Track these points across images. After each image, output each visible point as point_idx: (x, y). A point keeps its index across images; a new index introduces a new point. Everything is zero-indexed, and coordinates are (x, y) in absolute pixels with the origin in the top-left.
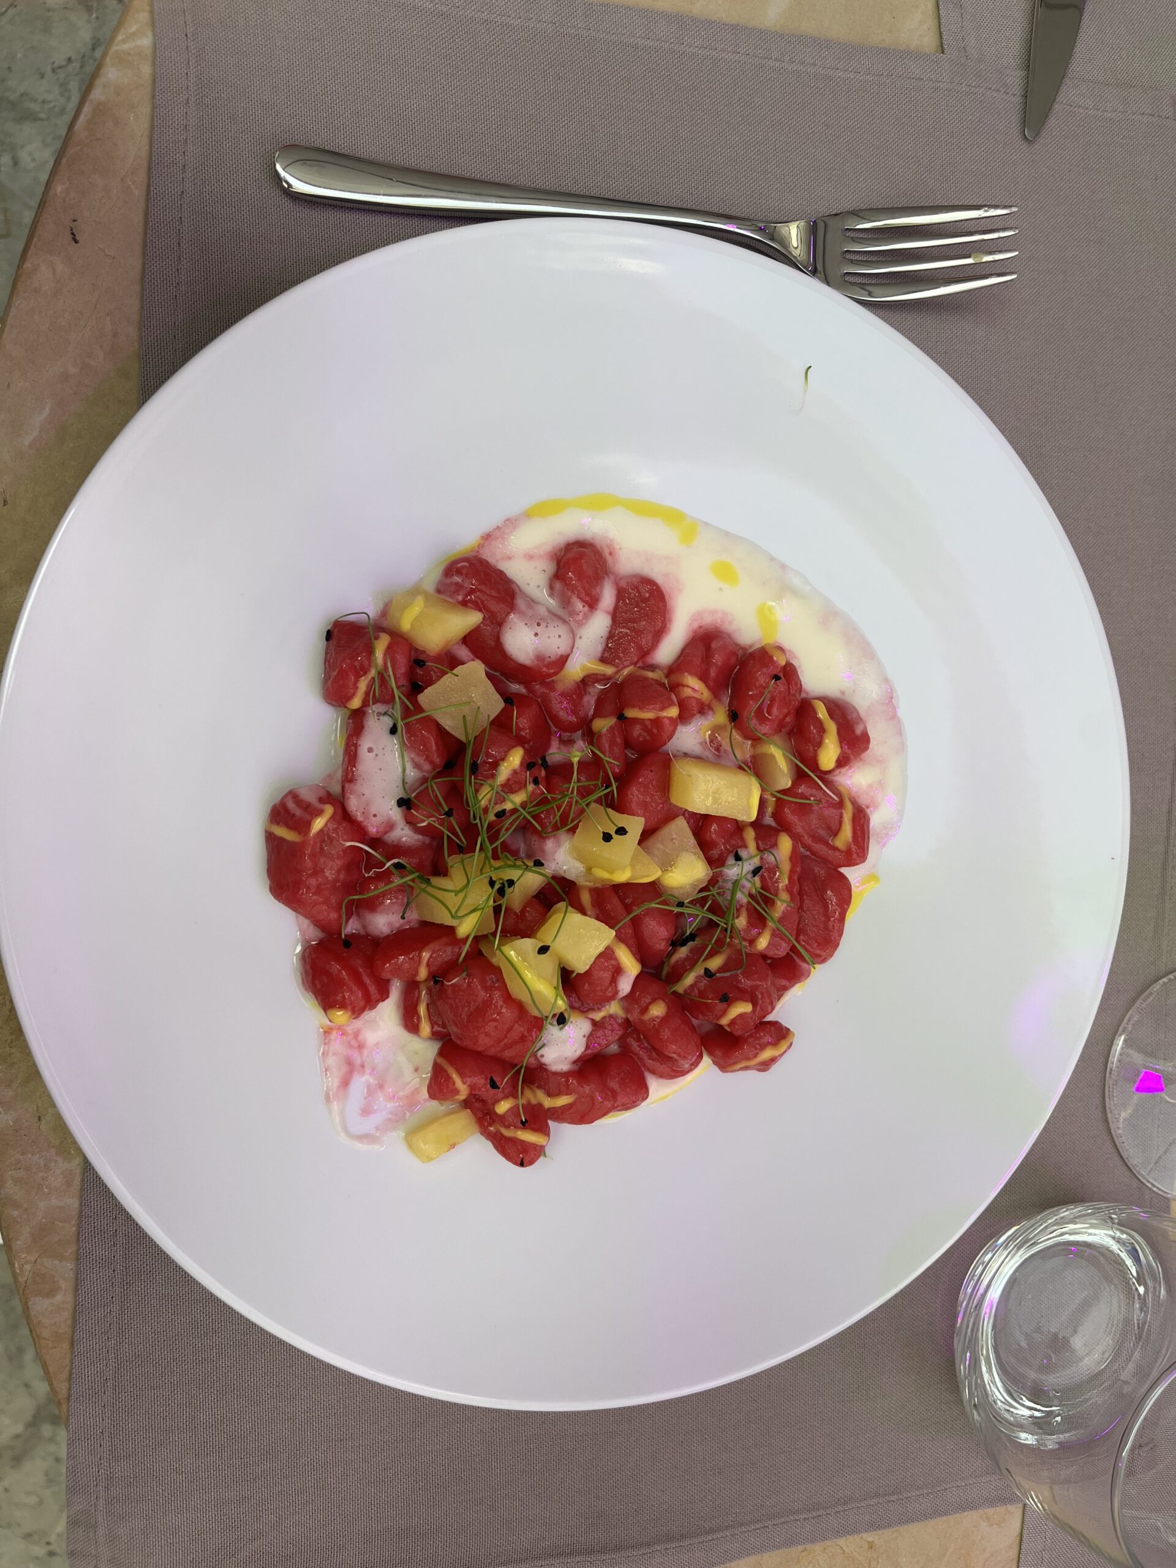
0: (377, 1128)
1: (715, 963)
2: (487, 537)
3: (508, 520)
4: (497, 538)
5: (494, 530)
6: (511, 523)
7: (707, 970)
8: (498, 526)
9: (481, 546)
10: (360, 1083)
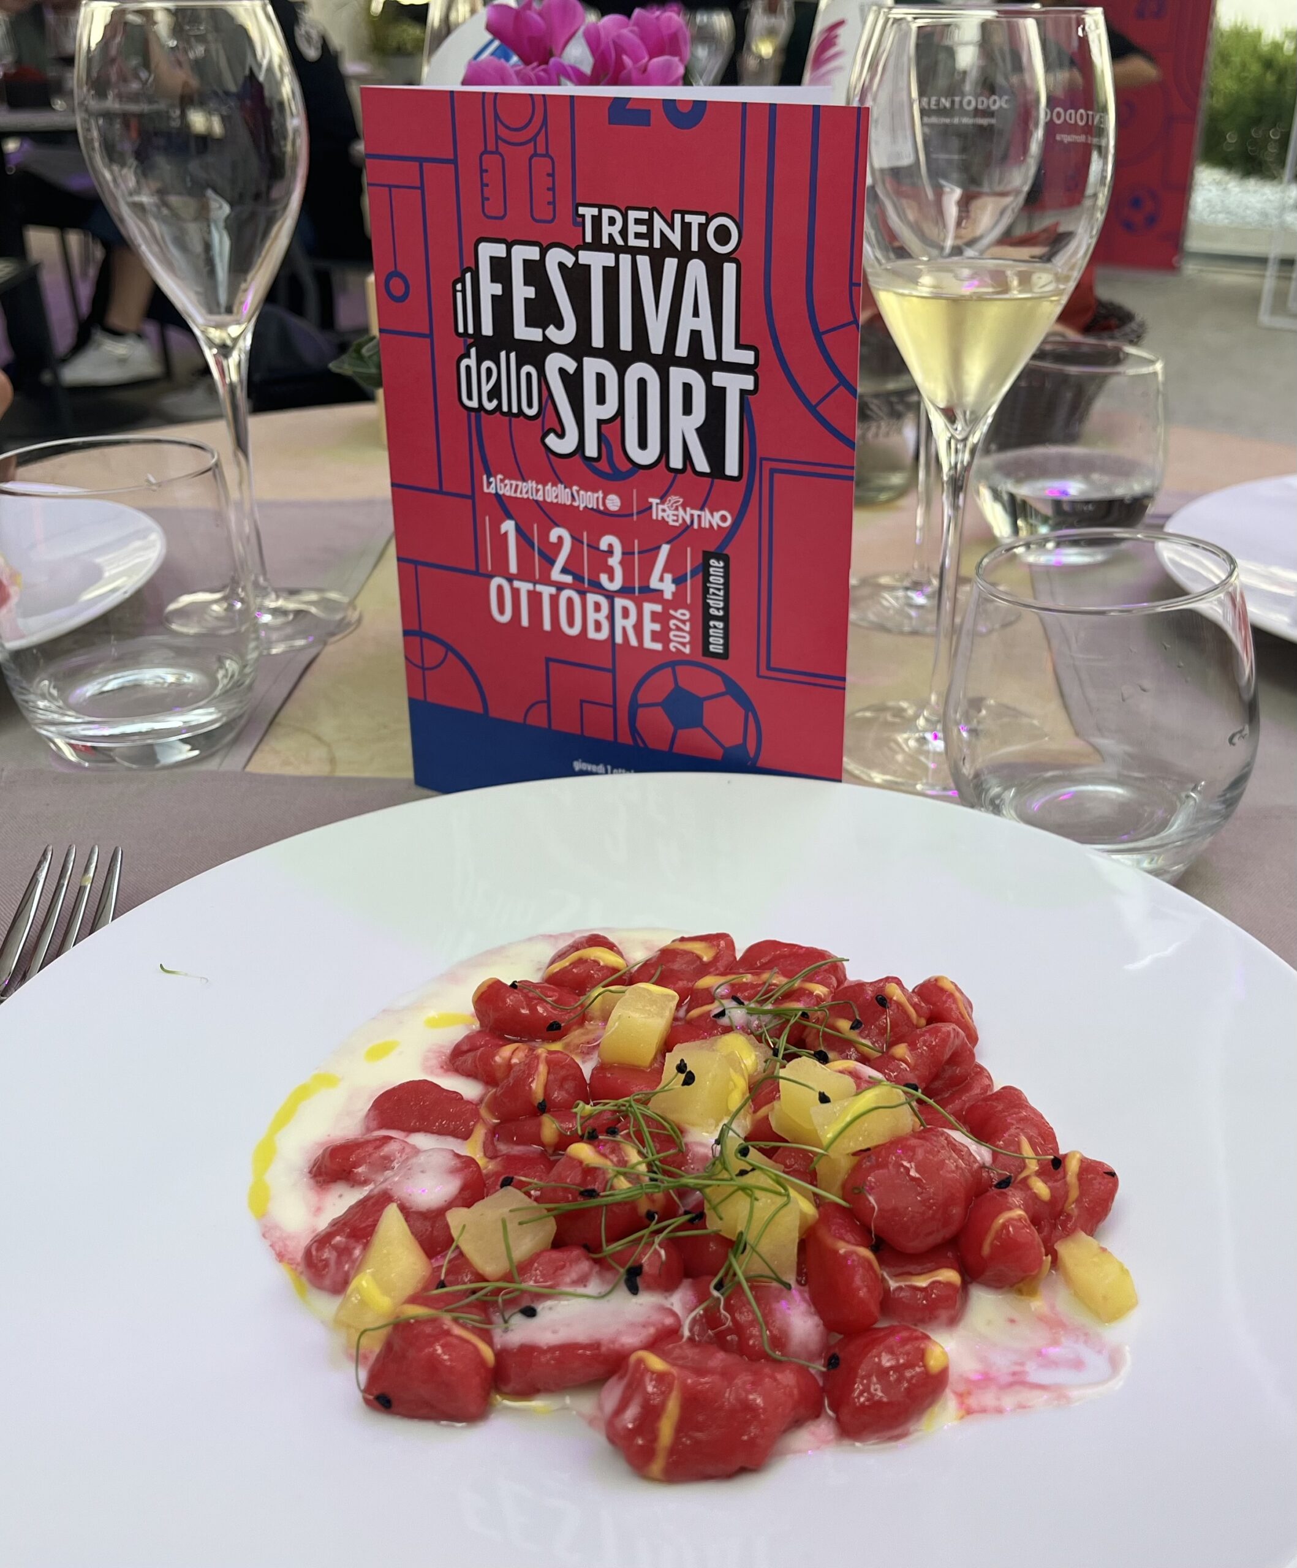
0: (1100, 1352)
1: (844, 1025)
2: (281, 1257)
3: (264, 1236)
4: (285, 1246)
5: (274, 1249)
6: (269, 1231)
7: (852, 1028)
8: (271, 1246)
9: (291, 1262)
10: (1036, 1374)
